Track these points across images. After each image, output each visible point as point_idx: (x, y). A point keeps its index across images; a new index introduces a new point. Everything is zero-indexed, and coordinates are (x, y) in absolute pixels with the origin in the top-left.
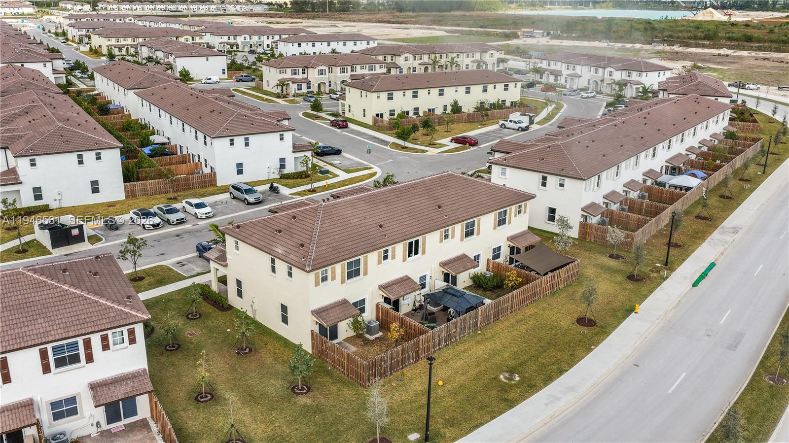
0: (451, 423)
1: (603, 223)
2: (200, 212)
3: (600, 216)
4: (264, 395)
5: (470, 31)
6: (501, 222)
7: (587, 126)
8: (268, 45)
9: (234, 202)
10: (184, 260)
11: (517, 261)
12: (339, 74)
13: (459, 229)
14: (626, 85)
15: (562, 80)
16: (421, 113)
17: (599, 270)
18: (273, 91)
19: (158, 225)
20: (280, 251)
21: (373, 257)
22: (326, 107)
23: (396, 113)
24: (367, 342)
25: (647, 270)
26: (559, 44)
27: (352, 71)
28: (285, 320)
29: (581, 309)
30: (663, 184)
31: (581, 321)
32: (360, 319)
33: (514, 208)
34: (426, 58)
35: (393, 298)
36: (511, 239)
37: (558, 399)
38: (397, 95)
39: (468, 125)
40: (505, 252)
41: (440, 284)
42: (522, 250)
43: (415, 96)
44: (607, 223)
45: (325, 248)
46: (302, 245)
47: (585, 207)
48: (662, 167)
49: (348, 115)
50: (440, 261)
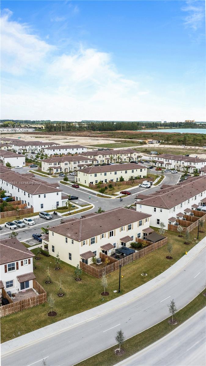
0: (126, 288)
1: (176, 224)
2: (30, 223)
3: (175, 222)
4: (67, 281)
5: (125, 141)
6: (140, 225)
7: (171, 188)
8: (39, 150)
9: (41, 219)
10: (29, 240)
11: (146, 238)
12: (73, 165)
13: (126, 227)
14: (189, 168)
15: (164, 166)
16: (108, 182)
17: (175, 241)
18: (46, 172)
19: (16, 228)
20: (69, 235)
21: (99, 237)
22: (70, 179)
23: (98, 182)
24: (97, 265)
25: (191, 240)
26: (163, 147)
27: (78, 163)
28: (70, 258)
29: (168, 254)
30: (199, 210)
31: (167, 257)
32: (95, 258)
33: (144, 220)
34: (108, 157)
35: (105, 250)
36: (144, 230)
37: (160, 280)
38: (98, 174)
39: (127, 186)
40: (142, 235)
41: (120, 246)
42: (148, 234)
43: (105, 175)
44: (178, 224)
45: (84, 234)
46: (77, 233)
47: (170, 219)
48: (199, 203)
49: (78, 182)
50: (120, 238)
